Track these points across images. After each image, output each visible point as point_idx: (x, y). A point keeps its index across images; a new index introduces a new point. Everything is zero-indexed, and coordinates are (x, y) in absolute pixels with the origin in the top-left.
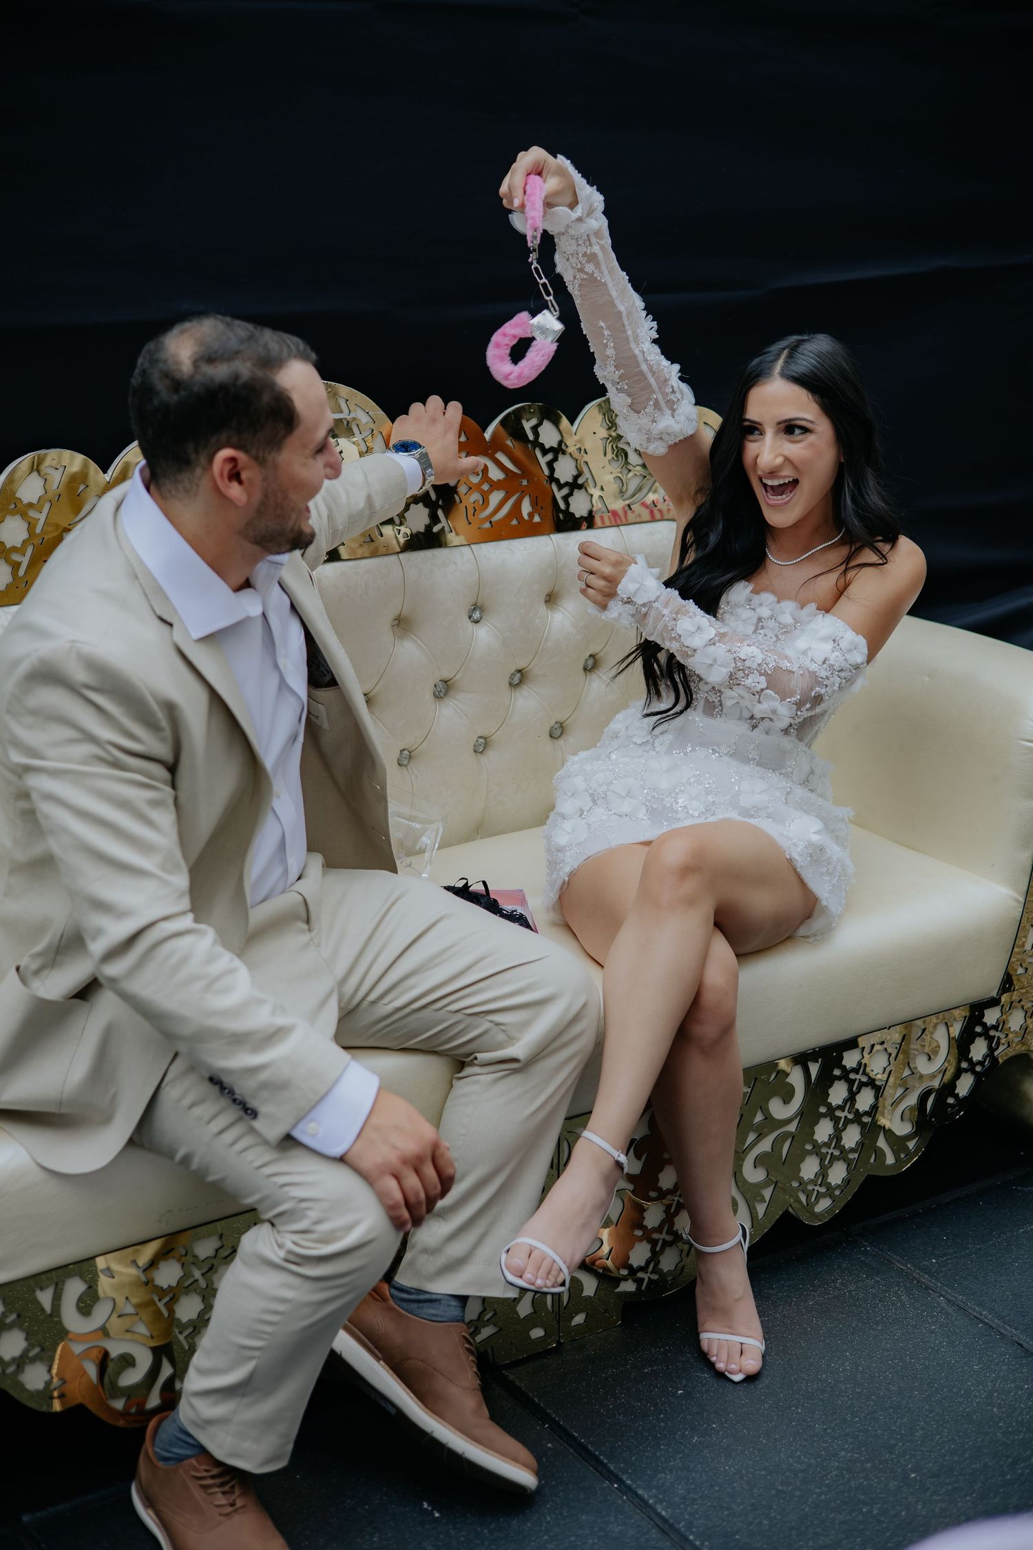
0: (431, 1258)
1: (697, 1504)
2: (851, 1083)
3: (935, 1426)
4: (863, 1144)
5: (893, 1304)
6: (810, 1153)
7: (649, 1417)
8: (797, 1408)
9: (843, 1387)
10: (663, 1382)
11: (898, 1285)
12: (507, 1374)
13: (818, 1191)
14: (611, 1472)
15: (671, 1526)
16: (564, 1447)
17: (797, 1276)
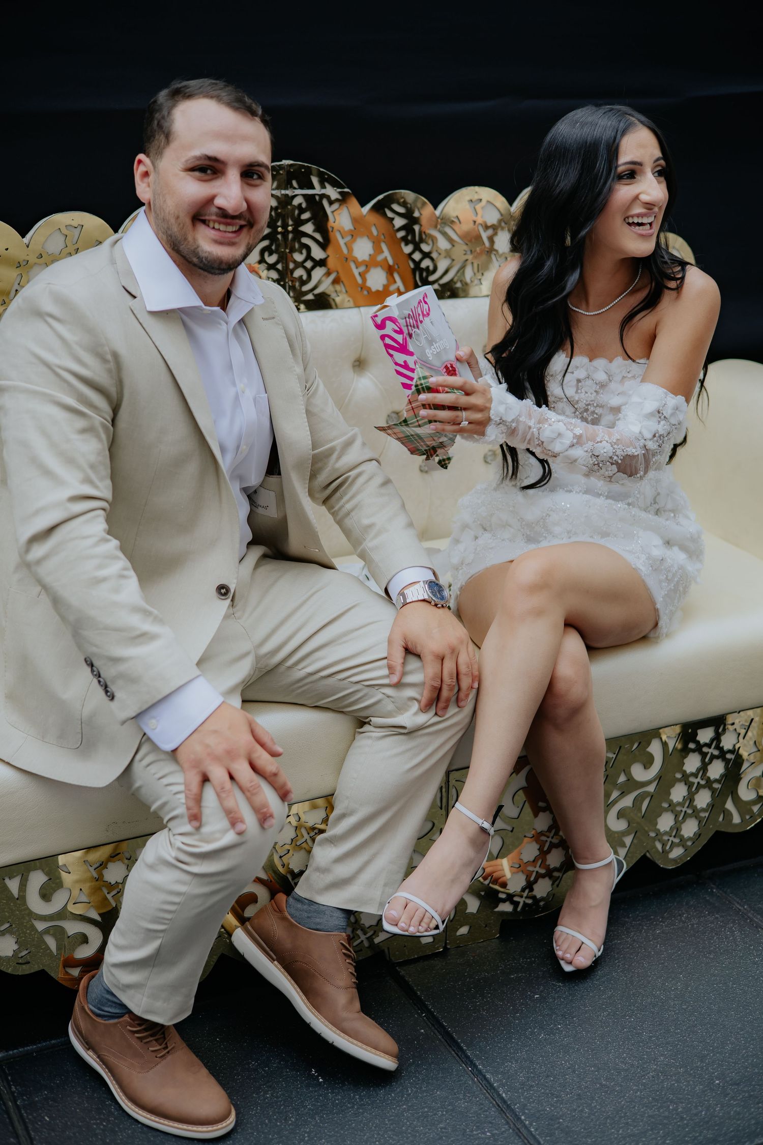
0: (322, 876)
1: (533, 1090)
2: (704, 755)
3: (743, 1042)
4: (713, 806)
5: (726, 938)
6: (666, 810)
7: (507, 1014)
8: (631, 1017)
9: (672, 1003)
10: (524, 987)
11: (734, 922)
12: (399, 970)
13: (672, 842)
14: (467, 1057)
15: (508, 1106)
16: (434, 1033)
17: (650, 908)
